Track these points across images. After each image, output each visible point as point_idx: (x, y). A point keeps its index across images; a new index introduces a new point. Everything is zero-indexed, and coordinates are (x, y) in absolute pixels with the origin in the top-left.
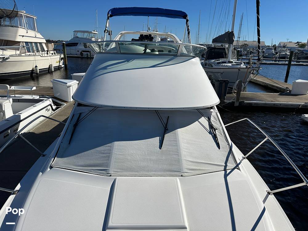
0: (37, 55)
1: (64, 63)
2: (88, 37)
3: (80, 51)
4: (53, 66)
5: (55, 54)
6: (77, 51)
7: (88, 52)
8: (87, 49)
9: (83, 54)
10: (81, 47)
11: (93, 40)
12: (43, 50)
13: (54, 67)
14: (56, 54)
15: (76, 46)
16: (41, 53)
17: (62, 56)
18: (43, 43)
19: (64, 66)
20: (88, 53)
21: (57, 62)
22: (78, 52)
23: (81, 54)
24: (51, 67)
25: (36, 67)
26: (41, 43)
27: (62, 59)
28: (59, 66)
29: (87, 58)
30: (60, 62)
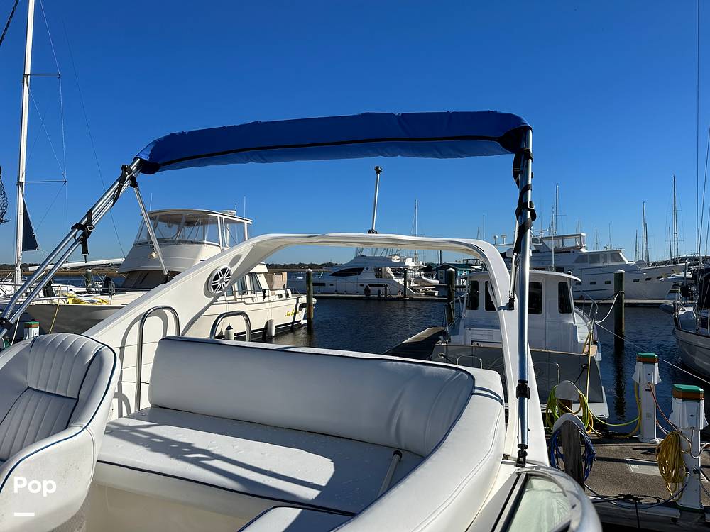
0: (238, 300)
1: (307, 316)
2: (384, 255)
3: (365, 286)
4: (275, 324)
5: (287, 295)
6: (359, 284)
7: (381, 286)
8: (381, 281)
9: (369, 291)
10: (368, 277)
11: (395, 261)
12: (257, 288)
13: (276, 327)
14: (290, 295)
15: (359, 274)
16: (250, 295)
17: (303, 300)
18: (261, 273)
19: (306, 321)
20: (382, 289)
21: (289, 314)
22: (362, 287)
23: (367, 291)
24: (269, 326)
25: (229, 328)
26: (256, 273)
27: (302, 306)
28: (294, 322)
29: (379, 299)
30: (295, 314)
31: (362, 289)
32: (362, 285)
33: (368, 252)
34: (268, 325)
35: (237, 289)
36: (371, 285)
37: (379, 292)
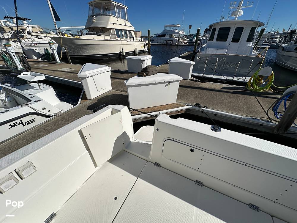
0: (125, 40)
1: (148, 48)
2: (173, 30)
4: (138, 50)
5: (142, 40)
8: (171, 39)
10: (167, 37)
11: (176, 32)
12: (131, 36)
15: (165, 36)
16: (129, 39)
17: (147, 42)
18: (132, 31)
19: (148, 50)
20: (171, 42)
21: (142, 47)
23: (167, 42)
25: (123, 50)
26: (130, 31)
27: (147, 44)
28: (144, 50)
29: (170, 45)
30: (144, 47)
31: (165, 42)
32: (165, 40)
33: (168, 28)
34: (135, 50)
35: (124, 36)
36: (168, 40)
37: (170, 42)
